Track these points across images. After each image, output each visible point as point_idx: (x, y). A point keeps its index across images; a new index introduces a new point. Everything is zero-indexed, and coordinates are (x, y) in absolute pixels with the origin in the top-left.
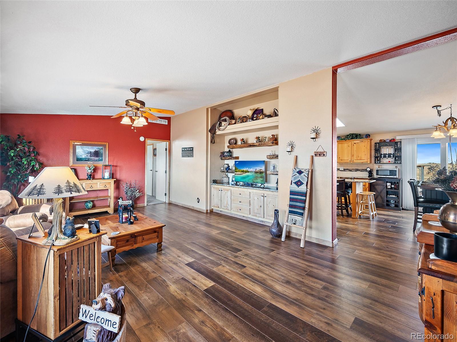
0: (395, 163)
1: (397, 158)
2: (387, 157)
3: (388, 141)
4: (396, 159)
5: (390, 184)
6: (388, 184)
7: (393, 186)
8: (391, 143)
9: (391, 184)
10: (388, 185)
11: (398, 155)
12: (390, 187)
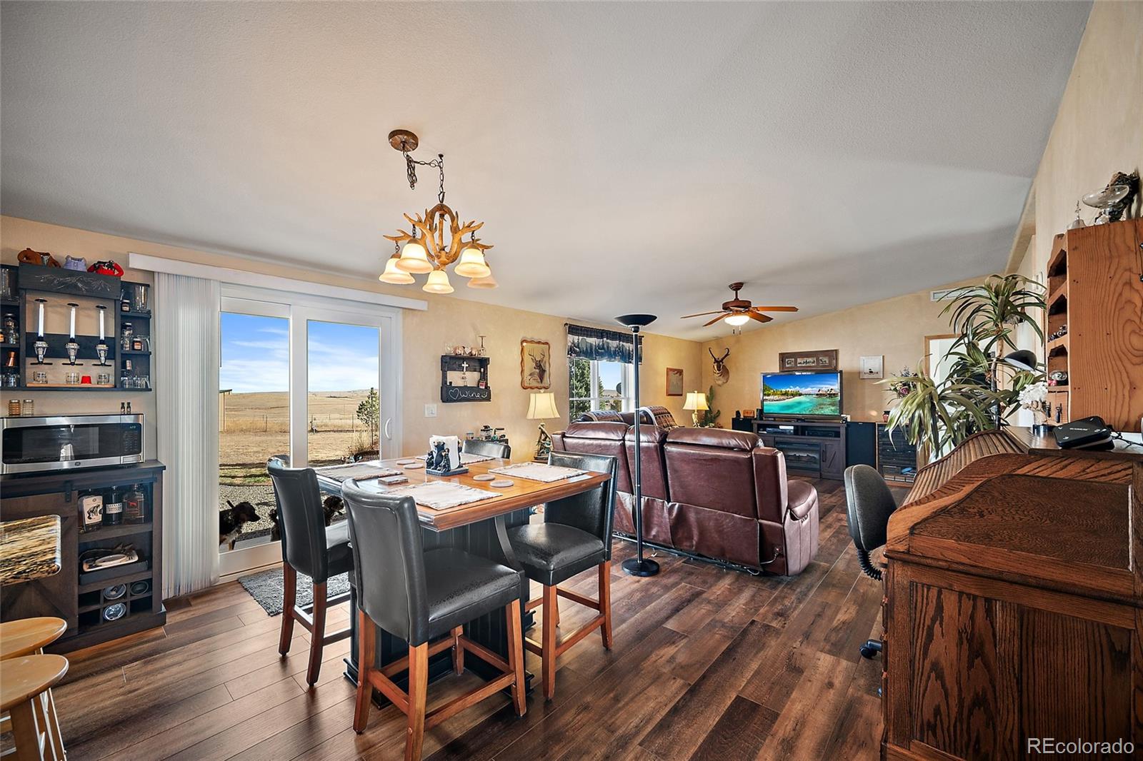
0: (118, 387)
1: (128, 363)
2: (72, 353)
3: (81, 268)
4: (124, 365)
5: (99, 500)
6: (90, 503)
7: (115, 509)
8: (98, 283)
9: (107, 501)
10: (86, 509)
11: (137, 347)
12: (97, 518)
